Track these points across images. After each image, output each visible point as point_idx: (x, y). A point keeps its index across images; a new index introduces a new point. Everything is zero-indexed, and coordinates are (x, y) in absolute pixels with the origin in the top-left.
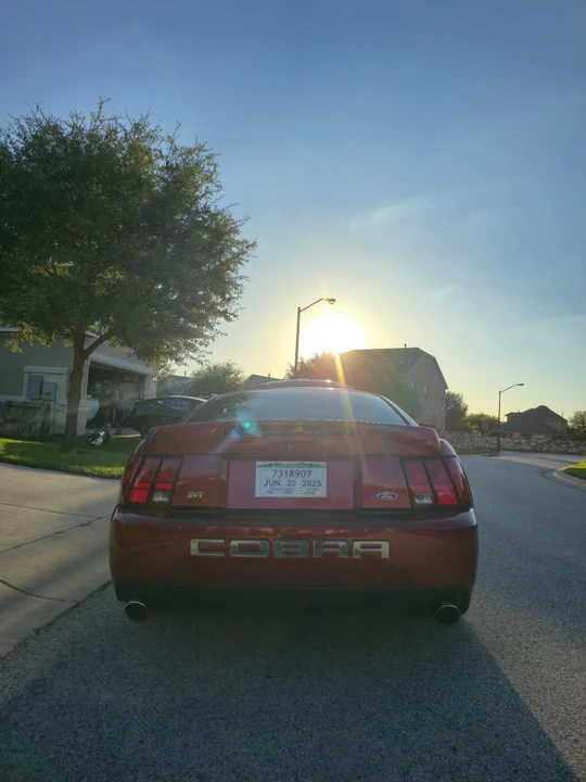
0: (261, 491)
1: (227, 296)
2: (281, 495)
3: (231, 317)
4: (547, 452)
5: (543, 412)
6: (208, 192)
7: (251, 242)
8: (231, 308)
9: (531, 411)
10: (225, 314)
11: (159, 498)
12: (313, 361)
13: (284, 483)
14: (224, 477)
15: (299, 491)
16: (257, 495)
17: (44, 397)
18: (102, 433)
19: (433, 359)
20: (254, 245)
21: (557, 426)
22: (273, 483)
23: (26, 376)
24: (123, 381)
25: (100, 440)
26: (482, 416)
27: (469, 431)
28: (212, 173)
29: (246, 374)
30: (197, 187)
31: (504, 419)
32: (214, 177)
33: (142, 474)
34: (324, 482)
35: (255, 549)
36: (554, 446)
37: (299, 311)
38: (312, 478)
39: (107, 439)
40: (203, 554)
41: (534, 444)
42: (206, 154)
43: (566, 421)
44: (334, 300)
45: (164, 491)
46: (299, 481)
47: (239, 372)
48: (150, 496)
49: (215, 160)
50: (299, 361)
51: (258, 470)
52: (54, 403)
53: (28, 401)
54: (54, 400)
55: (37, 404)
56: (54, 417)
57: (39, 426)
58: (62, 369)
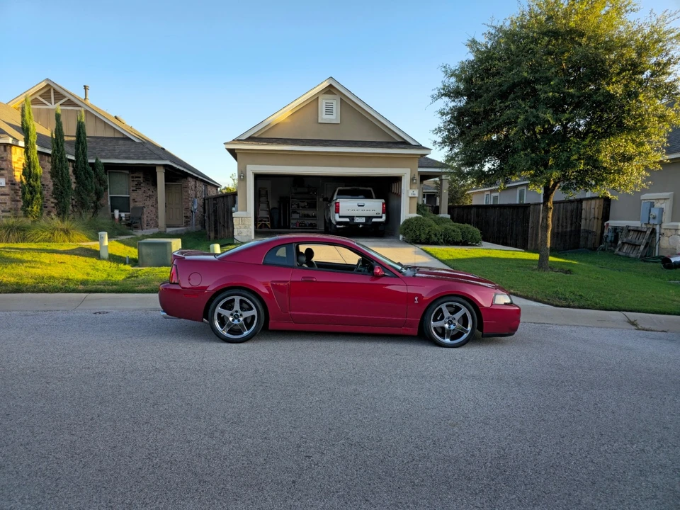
17: (651, 222)
52: (660, 227)
53: (642, 225)
54: (660, 224)
55: (645, 228)
56: (659, 240)
57: (642, 248)
58: (667, 194)
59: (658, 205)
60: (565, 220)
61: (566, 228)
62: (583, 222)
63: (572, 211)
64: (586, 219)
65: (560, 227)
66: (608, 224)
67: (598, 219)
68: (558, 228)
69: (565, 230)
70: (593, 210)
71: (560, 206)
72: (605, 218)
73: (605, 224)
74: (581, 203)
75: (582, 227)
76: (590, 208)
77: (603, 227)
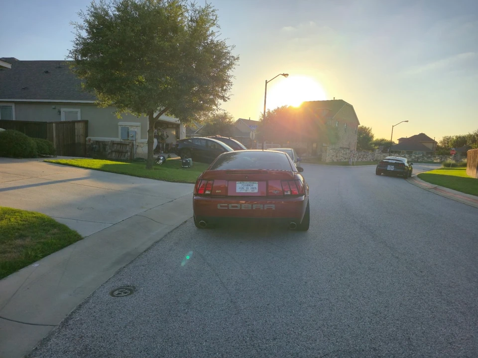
0: (238, 190)
1: (225, 88)
2: (244, 192)
3: (227, 99)
4: (421, 162)
5: (422, 137)
6: (213, 34)
7: (236, 57)
8: (227, 95)
9: (415, 137)
10: (223, 98)
11: (207, 192)
12: (275, 111)
13: (245, 188)
14: (227, 186)
15: (250, 191)
16: (237, 192)
17: (130, 138)
18: (162, 158)
19: (351, 107)
20: (238, 58)
21: (430, 146)
22: (242, 188)
23: (120, 128)
24: (168, 127)
25: (161, 161)
26: (383, 140)
27: (373, 150)
28: (214, 21)
29: (235, 119)
30: (207, 30)
31: (397, 142)
32: (215, 22)
33: (201, 185)
34: (257, 188)
35: (236, 207)
36: (426, 158)
37: (267, 82)
38: (253, 187)
39: (164, 160)
40: (221, 208)
41: (413, 157)
42: (212, 9)
43: (436, 143)
44: (287, 75)
45: (209, 190)
46: (250, 188)
47: (231, 118)
48: (205, 192)
49: (216, 13)
50: (267, 111)
51: (237, 184)
52: (136, 142)
53: (122, 141)
54: (135, 140)
55: (127, 142)
56: (136, 149)
57: (129, 154)
58: (138, 124)
59: (131, 129)
60: (67, 135)
61: (68, 142)
62: (76, 138)
63: (70, 130)
64: (77, 136)
66: (89, 140)
67: (83, 135)
70: (81, 129)
72: (86, 135)
73: (87, 139)
74: (74, 125)
75: (76, 141)
76: (79, 128)
77: (86, 141)
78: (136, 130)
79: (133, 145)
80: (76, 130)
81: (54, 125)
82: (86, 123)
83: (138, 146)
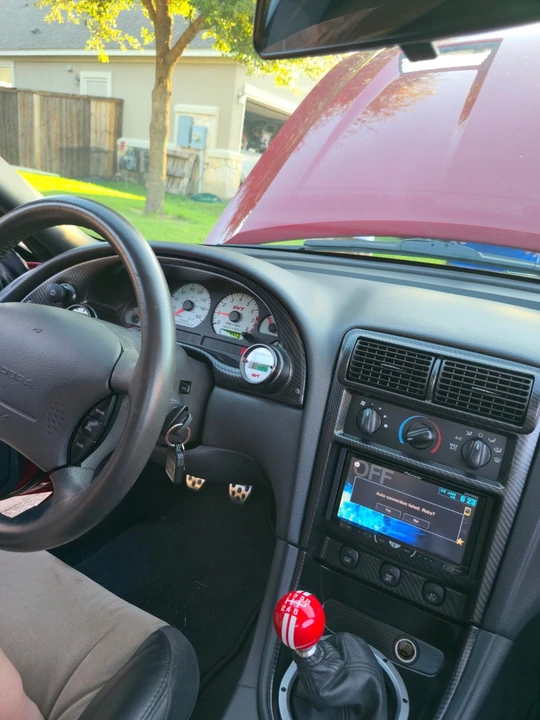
17: (193, 145)
23: (177, 117)
52: (204, 155)
53: (179, 150)
54: (204, 150)
55: (185, 153)
56: (204, 170)
57: (185, 181)
58: (213, 109)
59: (199, 122)
60: (69, 127)
61: (72, 142)
62: (93, 136)
63: (78, 115)
64: (96, 132)
65: (64, 140)
66: (123, 144)
67: (110, 133)
68: (61, 141)
69: (70, 145)
70: (104, 118)
71: (61, 103)
72: (118, 133)
73: (119, 141)
74: (89, 103)
75: (93, 144)
76: (101, 115)
77: (116, 147)
78: (208, 125)
79: (197, 161)
80: (92, 118)
81: (36, 99)
82: (119, 104)
83: (207, 164)
